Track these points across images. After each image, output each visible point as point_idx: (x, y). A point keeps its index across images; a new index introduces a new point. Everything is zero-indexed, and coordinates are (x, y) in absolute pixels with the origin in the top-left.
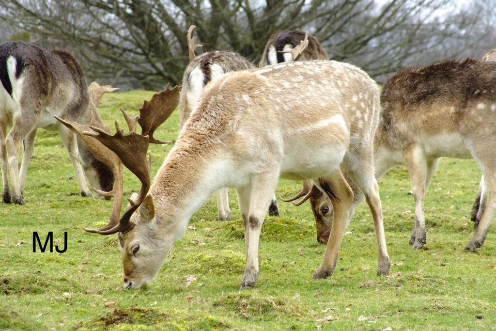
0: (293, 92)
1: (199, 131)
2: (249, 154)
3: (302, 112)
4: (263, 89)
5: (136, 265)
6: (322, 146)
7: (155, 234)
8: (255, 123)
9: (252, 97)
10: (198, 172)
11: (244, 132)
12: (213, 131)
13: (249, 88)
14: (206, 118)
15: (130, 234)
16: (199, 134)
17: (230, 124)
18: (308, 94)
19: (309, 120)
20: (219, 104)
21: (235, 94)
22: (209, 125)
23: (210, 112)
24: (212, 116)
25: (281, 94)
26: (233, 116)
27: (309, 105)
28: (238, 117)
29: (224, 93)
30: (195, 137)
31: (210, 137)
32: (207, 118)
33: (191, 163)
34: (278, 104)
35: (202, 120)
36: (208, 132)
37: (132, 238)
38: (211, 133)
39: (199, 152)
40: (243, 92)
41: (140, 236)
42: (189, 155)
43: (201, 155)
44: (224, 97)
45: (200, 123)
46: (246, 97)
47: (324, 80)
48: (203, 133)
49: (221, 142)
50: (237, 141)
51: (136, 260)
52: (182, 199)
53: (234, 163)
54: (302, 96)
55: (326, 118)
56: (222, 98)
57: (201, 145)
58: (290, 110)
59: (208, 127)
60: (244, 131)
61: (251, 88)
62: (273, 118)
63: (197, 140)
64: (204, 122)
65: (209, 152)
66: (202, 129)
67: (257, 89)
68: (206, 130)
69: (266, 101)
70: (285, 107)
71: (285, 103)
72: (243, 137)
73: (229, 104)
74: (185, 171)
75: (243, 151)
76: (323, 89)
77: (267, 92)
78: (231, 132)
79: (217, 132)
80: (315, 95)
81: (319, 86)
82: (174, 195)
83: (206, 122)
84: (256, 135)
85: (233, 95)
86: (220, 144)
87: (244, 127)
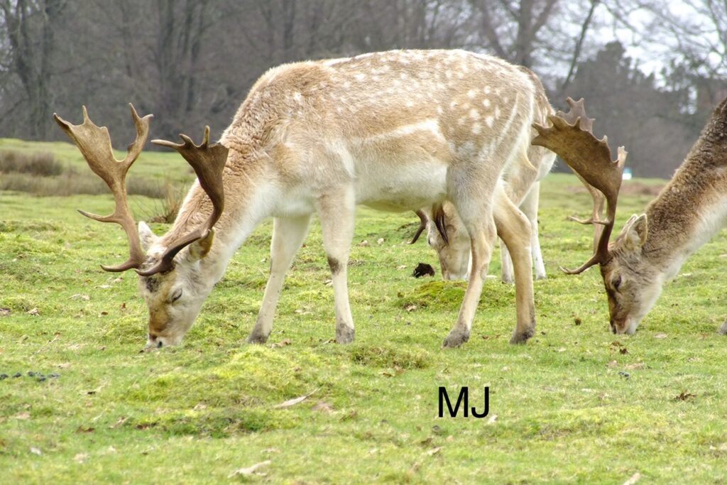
0: (368, 87)
1: (241, 140)
2: (298, 174)
3: (374, 115)
4: (323, 84)
5: (172, 317)
6: (403, 162)
7: (198, 276)
8: (306, 131)
9: (306, 95)
10: (244, 196)
11: (293, 144)
12: (257, 139)
13: (304, 82)
14: (248, 122)
15: (171, 276)
16: (240, 143)
17: (278, 131)
18: (390, 90)
19: (383, 125)
20: (264, 104)
21: (286, 91)
22: (254, 132)
23: (255, 114)
24: (256, 119)
25: (349, 91)
26: (281, 120)
27: (386, 105)
28: (286, 122)
29: (272, 89)
30: (236, 148)
31: (255, 147)
32: (250, 121)
33: (236, 184)
34: (342, 104)
35: (244, 124)
36: (252, 141)
37: (174, 280)
38: (256, 142)
39: (244, 169)
40: (295, 89)
41: (183, 278)
42: (233, 172)
43: (246, 172)
44: (271, 94)
45: (241, 128)
46: (297, 96)
47: (423, 71)
48: (246, 142)
49: (266, 154)
50: (285, 156)
51: (172, 310)
52: (228, 233)
53: (281, 186)
54: (379, 93)
55: (409, 123)
56: (269, 95)
57: (245, 158)
58: (357, 112)
59: (251, 135)
60: (292, 142)
61: (306, 83)
62: (332, 123)
63: (239, 152)
64: (246, 127)
65: (255, 168)
66: (244, 136)
67: (314, 85)
68: (250, 139)
69: (324, 100)
70: (351, 108)
71: (352, 103)
72: (292, 150)
73: (276, 103)
74: (230, 195)
75: (290, 169)
76: (417, 85)
77: (328, 88)
78: (278, 142)
79: (261, 142)
80: (400, 91)
81: (413, 80)
82: (220, 227)
83: (248, 127)
84: (307, 147)
85: (283, 92)
86: (266, 157)
87: (293, 136)
